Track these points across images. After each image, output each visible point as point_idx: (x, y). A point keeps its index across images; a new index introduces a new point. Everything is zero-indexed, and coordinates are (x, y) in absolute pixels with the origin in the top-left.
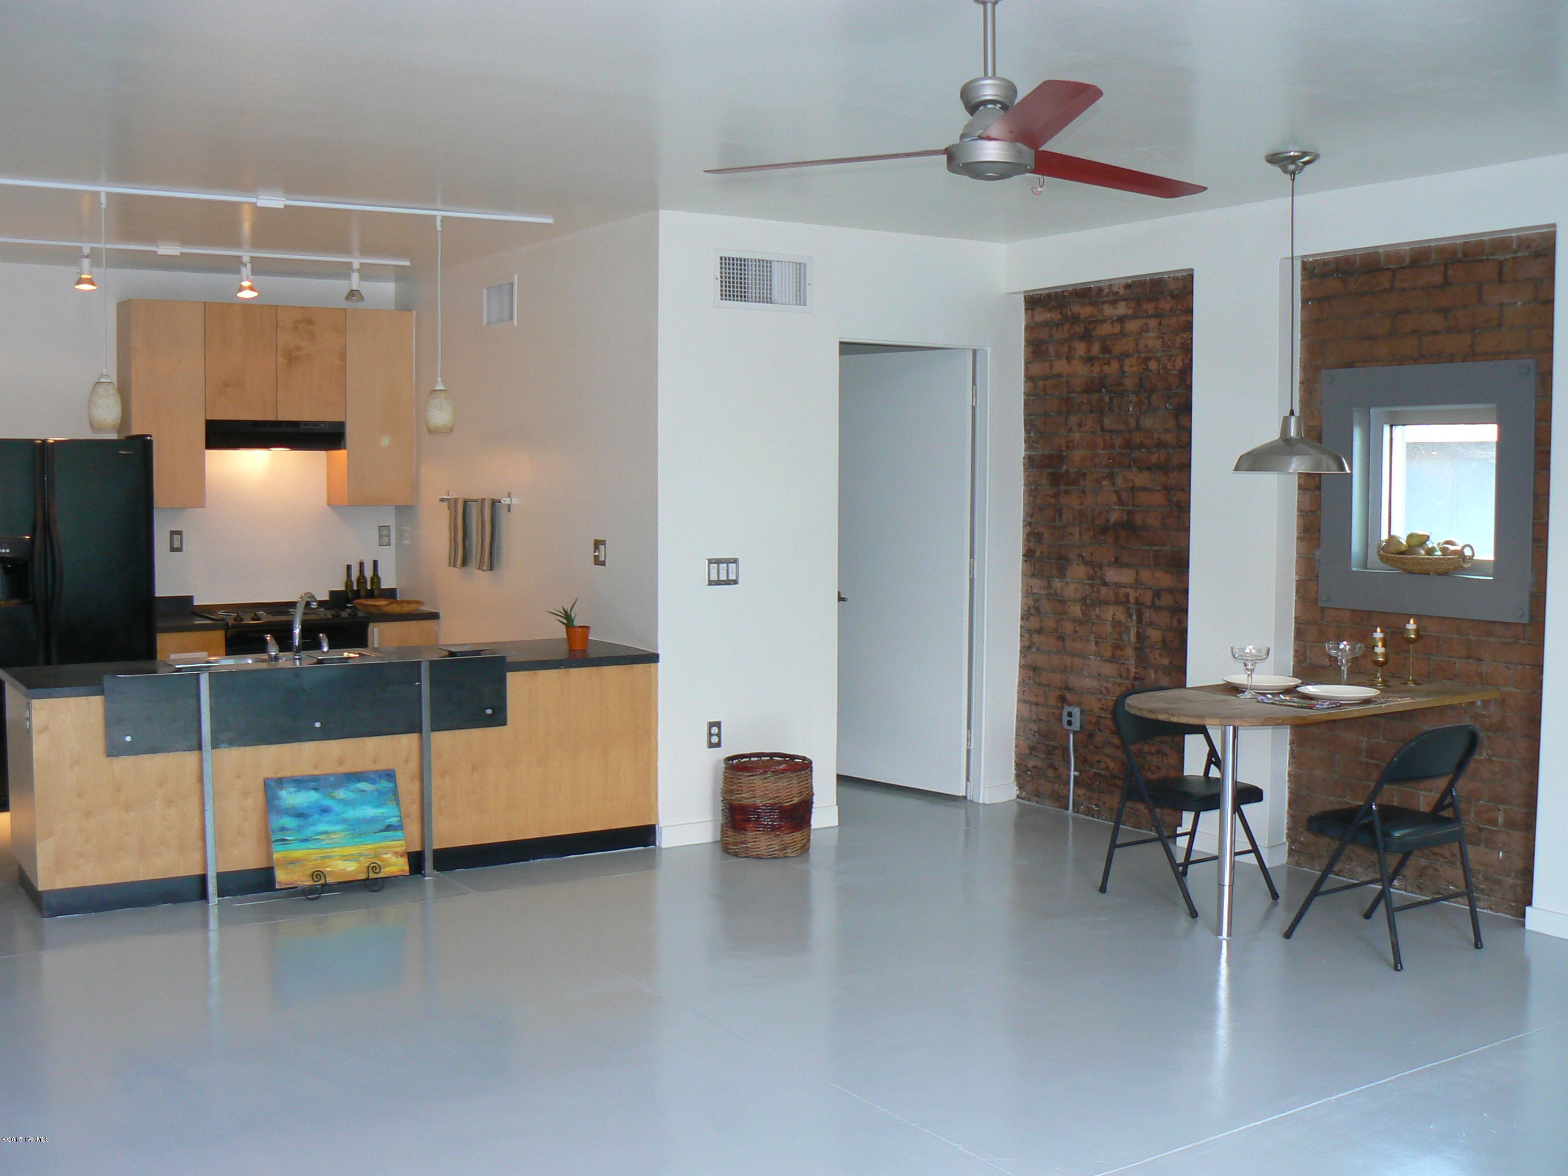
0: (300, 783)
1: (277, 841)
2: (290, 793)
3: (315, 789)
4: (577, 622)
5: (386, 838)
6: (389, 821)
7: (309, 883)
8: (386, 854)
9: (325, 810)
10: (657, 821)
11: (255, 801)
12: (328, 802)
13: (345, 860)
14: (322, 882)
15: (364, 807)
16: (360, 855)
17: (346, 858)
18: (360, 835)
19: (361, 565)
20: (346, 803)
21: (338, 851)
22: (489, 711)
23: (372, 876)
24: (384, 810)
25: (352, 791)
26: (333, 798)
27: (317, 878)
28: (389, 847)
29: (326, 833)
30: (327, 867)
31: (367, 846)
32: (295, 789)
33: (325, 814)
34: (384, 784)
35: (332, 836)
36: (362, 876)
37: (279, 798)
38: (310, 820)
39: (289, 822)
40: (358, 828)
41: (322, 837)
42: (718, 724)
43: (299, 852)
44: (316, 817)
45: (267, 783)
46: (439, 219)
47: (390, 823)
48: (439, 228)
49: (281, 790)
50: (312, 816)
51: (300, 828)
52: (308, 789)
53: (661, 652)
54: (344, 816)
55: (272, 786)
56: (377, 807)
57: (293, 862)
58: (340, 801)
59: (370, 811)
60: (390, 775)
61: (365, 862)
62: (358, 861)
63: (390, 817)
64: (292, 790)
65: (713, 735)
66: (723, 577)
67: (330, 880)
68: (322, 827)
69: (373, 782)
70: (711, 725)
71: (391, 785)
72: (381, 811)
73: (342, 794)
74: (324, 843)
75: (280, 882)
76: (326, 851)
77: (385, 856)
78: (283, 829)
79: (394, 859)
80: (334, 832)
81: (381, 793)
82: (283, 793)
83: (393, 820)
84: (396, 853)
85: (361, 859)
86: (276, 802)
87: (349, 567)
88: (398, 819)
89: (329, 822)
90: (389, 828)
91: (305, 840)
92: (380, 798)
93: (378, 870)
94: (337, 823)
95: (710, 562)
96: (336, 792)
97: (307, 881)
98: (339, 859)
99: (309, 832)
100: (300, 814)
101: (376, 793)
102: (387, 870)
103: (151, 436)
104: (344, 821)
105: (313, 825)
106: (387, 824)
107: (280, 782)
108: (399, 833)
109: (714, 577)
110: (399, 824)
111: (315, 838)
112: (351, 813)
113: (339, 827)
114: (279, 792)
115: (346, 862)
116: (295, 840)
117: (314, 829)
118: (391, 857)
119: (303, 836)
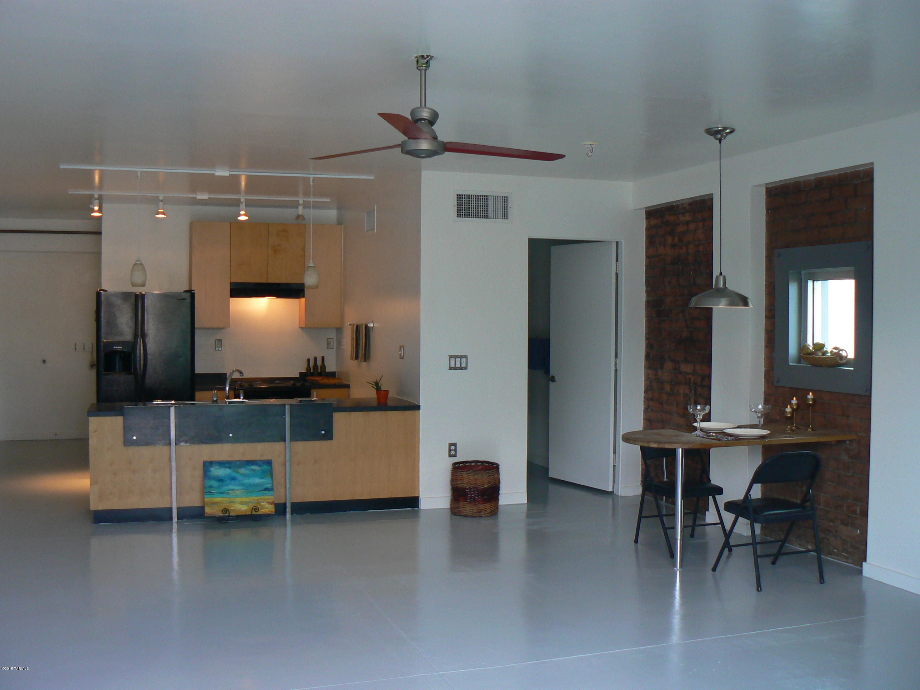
0: (222, 464)
1: (207, 492)
2: (216, 469)
3: (229, 468)
4: (383, 388)
5: (263, 495)
6: (266, 485)
7: (221, 514)
8: (264, 502)
9: (234, 479)
10: (419, 495)
11: (199, 472)
12: (235, 475)
13: (241, 504)
14: (227, 514)
15: (254, 478)
16: (250, 502)
17: (242, 503)
18: (250, 492)
19: (315, 359)
20: (245, 475)
21: (238, 499)
22: (323, 432)
23: (254, 513)
24: (265, 480)
25: (248, 470)
26: (238, 473)
27: (225, 512)
28: (265, 499)
29: (233, 490)
30: (232, 507)
31: (253, 498)
33: (233, 481)
34: (266, 467)
35: (236, 492)
36: (249, 513)
37: (210, 471)
38: (225, 483)
39: (214, 483)
40: (249, 489)
41: (230, 492)
42: (455, 445)
43: (218, 499)
44: (228, 482)
45: (205, 463)
46: (311, 178)
47: (266, 487)
48: (312, 183)
50: (226, 481)
51: (220, 487)
52: (225, 467)
53: (422, 404)
54: (243, 482)
55: (208, 465)
56: (262, 478)
57: (214, 503)
58: (242, 474)
59: (257, 480)
60: (269, 463)
61: (251, 505)
62: (248, 505)
64: (218, 467)
65: (452, 450)
66: (458, 365)
67: (231, 514)
68: (231, 487)
69: (260, 466)
70: (451, 445)
71: (269, 468)
72: (262, 480)
73: (242, 471)
74: (231, 495)
75: (207, 513)
76: (233, 499)
77: (262, 504)
78: (211, 487)
79: (267, 505)
80: (237, 490)
81: (263, 472)
82: (213, 469)
83: (269, 486)
84: (269, 503)
85: (250, 504)
86: (208, 473)
87: (309, 360)
88: (271, 485)
89: (235, 485)
90: (266, 489)
91: (222, 493)
92: (263, 474)
93: (257, 511)
94: (239, 485)
95: (451, 357)
96: (240, 470)
97: (219, 514)
98: (239, 504)
99: (224, 489)
100: (220, 480)
101: (261, 472)
102: (262, 511)
103: (194, 291)
104: (243, 485)
105: (227, 485)
106: (265, 487)
107: (211, 463)
108: (271, 493)
109: (453, 365)
110: (272, 487)
111: (227, 492)
112: (247, 481)
113: (240, 487)
114: (211, 468)
115: (242, 505)
116: (216, 493)
117: (227, 488)
118: (265, 504)
119: (221, 491)
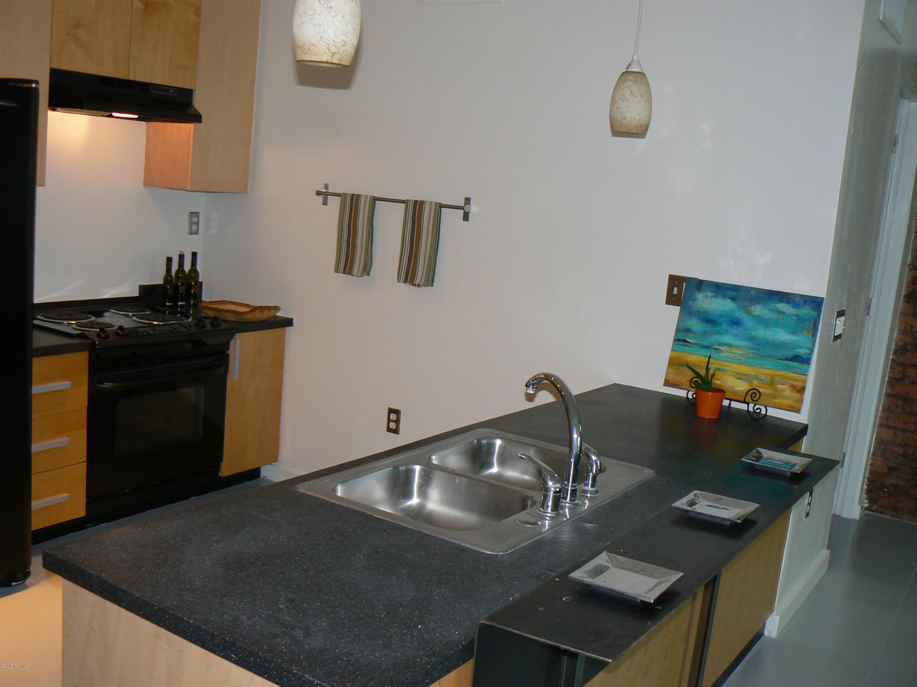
0: (720, 289)
2: (706, 297)
3: (733, 299)
5: (787, 368)
6: (799, 350)
9: (736, 323)
12: (741, 315)
13: (738, 378)
15: (778, 330)
17: (739, 376)
18: (762, 357)
20: (761, 320)
21: (734, 367)
24: (797, 338)
25: (769, 310)
26: (748, 312)
28: (789, 379)
29: (730, 345)
31: (766, 371)
32: (713, 294)
33: (735, 327)
34: (807, 311)
35: (734, 350)
37: (696, 299)
38: (717, 328)
39: (696, 325)
40: (762, 350)
41: (723, 348)
43: (696, 357)
44: (725, 327)
47: (799, 354)
49: (699, 292)
50: (721, 325)
51: (705, 334)
52: (724, 296)
54: (753, 333)
55: (693, 286)
56: (793, 333)
57: (685, 365)
58: (754, 317)
59: (783, 336)
60: (815, 304)
61: (754, 386)
62: (751, 383)
63: (801, 348)
64: (709, 294)
68: (727, 339)
69: (797, 306)
71: (814, 313)
72: (793, 337)
73: (758, 310)
74: (723, 354)
76: (724, 363)
77: (780, 386)
79: (788, 393)
80: (738, 347)
81: (799, 320)
82: (700, 296)
83: (802, 352)
84: (793, 387)
85: (754, 382)
86: (691, 303)
88: (808, 351)
89: (736, 336)
90: (796, 358)
91: (707, 347)
92: (798, 324)
94: (743, 338)
96: (753, 308)
98: (732, 375)
99: (713, 340)
100: (710, 320)
101: (794, 318)
104: (752, 339)
105: (720, 333)
106: (796, 353)
107: (701, 284)
108: (804, 367)
110: (807, 356)
111: (716, 347)
112: (761, 333)
113: (744, 343)
114: (696, 293)
115: (738, 381)
116: (696, 344)
117: (718, 338)
118: (786, 390)
119: (705, 343)
